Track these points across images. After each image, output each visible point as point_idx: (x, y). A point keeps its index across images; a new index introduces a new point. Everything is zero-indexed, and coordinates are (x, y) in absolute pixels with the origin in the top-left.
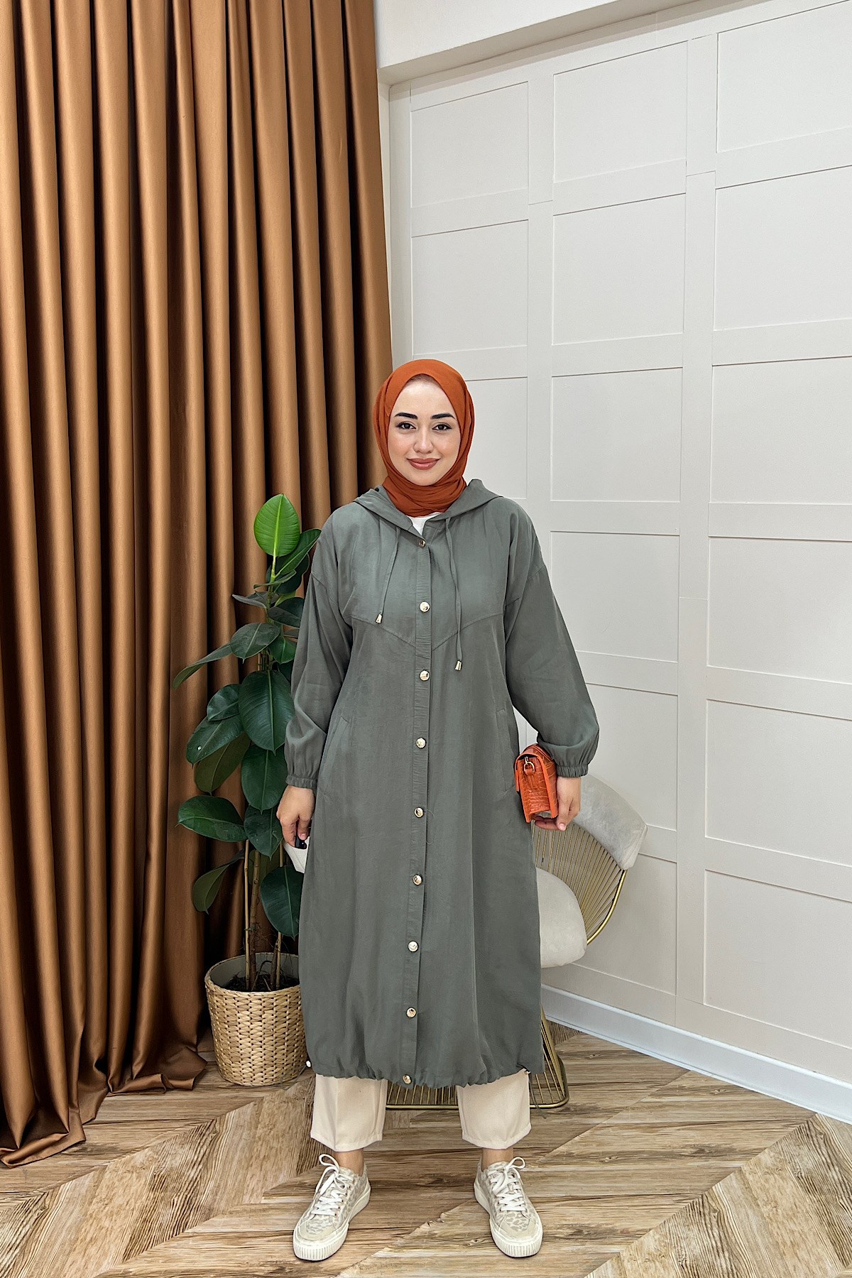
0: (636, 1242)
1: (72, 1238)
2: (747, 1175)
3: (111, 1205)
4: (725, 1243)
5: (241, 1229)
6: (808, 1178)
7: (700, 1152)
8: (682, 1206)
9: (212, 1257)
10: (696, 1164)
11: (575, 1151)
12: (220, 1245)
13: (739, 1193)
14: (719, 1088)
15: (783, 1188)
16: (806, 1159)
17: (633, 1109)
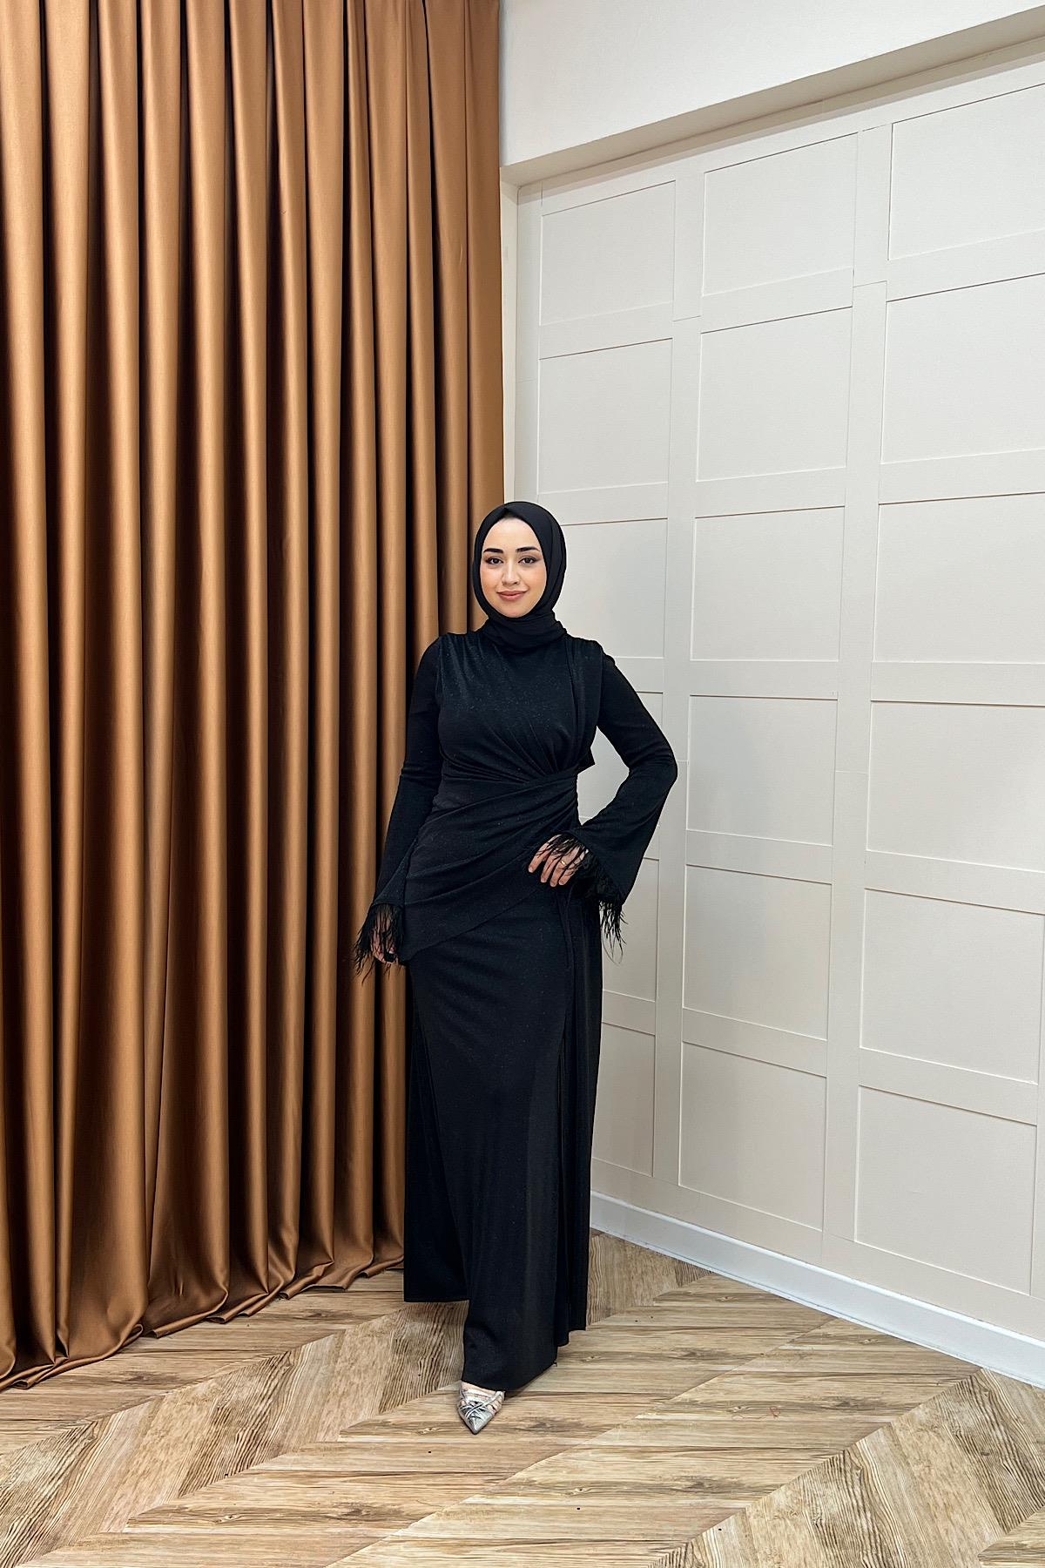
0: (765, 1499)
1: (123, 1469)
2: (897, 1431)
3: (168, 1437)
4: (867, 1502)
5: (314, 1468)
6: (967, 1437)
7: (844, 1405)
8: (820, 1461)
9: (279, 1496)
10: (839, 1417)
11: (700, 1398)
12: (289, 1484)
13: (887, 1449)
14: (869, 1337)
15: (939, 1447)
16: (966, 1416)
17: (768, 1356)
